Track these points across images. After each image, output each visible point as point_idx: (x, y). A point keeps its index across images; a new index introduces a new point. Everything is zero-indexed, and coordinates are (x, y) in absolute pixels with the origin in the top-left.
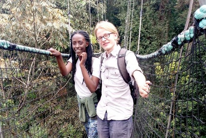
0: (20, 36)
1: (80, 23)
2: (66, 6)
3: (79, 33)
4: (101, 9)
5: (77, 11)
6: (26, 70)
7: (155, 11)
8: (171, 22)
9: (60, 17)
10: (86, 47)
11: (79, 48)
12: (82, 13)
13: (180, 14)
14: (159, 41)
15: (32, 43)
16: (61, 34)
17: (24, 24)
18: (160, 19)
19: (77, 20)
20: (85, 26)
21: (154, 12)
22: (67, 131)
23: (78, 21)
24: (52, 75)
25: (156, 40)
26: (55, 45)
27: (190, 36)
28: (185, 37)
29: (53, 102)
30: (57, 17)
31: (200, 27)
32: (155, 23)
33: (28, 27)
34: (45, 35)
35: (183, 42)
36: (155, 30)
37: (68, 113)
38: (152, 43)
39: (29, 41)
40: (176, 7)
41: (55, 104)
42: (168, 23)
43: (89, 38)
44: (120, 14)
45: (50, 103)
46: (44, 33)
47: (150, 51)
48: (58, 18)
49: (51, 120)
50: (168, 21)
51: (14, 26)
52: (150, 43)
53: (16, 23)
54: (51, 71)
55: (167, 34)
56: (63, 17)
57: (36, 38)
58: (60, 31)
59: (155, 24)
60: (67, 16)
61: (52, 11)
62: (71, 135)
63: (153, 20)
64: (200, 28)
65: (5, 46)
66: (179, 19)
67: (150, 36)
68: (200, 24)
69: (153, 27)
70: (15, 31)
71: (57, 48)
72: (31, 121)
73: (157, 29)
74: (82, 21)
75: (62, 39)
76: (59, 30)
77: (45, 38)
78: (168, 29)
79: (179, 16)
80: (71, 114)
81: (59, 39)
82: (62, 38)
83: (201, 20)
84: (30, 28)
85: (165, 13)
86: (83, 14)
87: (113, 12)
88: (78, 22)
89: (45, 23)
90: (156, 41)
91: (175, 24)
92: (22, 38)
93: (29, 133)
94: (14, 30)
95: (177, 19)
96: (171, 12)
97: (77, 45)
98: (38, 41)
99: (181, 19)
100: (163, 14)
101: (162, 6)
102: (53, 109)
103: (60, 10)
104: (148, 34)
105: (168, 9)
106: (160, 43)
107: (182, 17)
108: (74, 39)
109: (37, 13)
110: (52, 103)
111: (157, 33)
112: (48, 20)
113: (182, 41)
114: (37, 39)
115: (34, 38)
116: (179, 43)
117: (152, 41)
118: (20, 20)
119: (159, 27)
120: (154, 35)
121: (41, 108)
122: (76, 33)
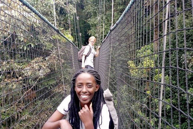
2: (33, 3)
3: (87, 72)
5: (45, 9)
10: (95, 92)
11: (86, 92)
43: (100, 80)
44: (89, 19)
45: (16, 108)
97: (84, 89)
102: (19, 115)
108: (80, 79)
121: (5, 115)
122: (83, 72)
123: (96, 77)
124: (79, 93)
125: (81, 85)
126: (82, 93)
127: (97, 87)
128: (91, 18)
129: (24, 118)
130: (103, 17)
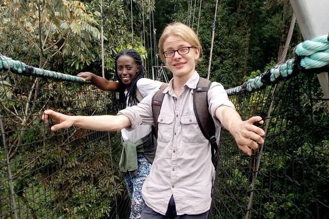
0: (14, 41)
1: (113, 26)
3: (126, 54)
4: (147, 5)
5: (108, 7)
6: (22, 96)
7: (230, 12)
8: (255, 30)
9: (82, 15)
10: (137, 73)
11: (126, 75)
12: (116, 9)
13: (269, 20)
14: (236, 59)
15: (33, 53)
16: (82, 42)
17: (22, 22)
18: (238, 25)
19: (107, 20)
20: (119, 31)
21: (229, 14)
22: (87, 196)
23: (110, 22)
24: (64, 105)
25: (230, 57)
26: (71, 59)
27: (287, 72)
28: (280, 73)
29: (64, 149)
30: (76, 15)
31: (302, 65)
32: (230, 31)
33: (28, 27)
34: (55, 41)
35: (278, 78)
36: (229, 42)
37: (89, 167)
38: (225, 62)
39: (29, 50)
40: (263, 8)
41: (68, 152)
42: (249, 33)
44: (175, 14)
45: (60, 150)
46: (54, 38)
47: (220, 74)
48: (78, 15)
49: (60, 177)
50: (250, 30)
51: (6, 25)
52: (221, 62)
53: (10, 20)
54: (64, 100)
55: (247, 49)
56: (85, 14)
57: (41, 47)
58: (81, 38)
59: (230, 33)
60: (91, 13)
61: (69, 5)
62: (93, 202)
63: (228, 26)
64: (302, 67)
65: (20, 70)
66: (266, 26)
67: (222, 50)
68: (302, 61)
69: (226, 37)
70: (8, 33)
71: (75, 63)
72: (28, 177)
73: (233, 41)
74: (116, 21)
75: (85, 50)
76: (79, 35)
77: (56, 47)
78: (249, 41)
79: (267, 23)
80: (93, 170)
81: (80, 49)
82: (83, 48)
83: (304, 57)
84: (32, 29)
85: (246, 17)
86: (117, 11)
87: (164, 9)
88: (109, 24)
89: (57, 23)
90: (230, 59)
91: (260, 34)
92: (18, 44)
93: (23, 197)
94: (6, 32)
95: (264, 26)
96: (256, 15)
98: (44, 50)
99: (270, 27)
100: (243, 18)
101: (241, 5)
102: (65, 160)
103: (81, 4)
104: (219, 48)
105: (250, 10)
106: (236, 62)
107: (272, 25)
108: (120, 62)
109: (45, 7)
110: (64, 151)
111: (233, 47)
112: (63, 19)
113: (276, 77)
114: (43, 48)
115: (37, 46)
116: (272, 80)
117: (225, 59)
118: (17, 16)
119: (235, 38)
120: (228, 50)
121: (45, 159)
122: (122, 54)
123: (135, 58)
124: (121, 75)
125: (122, 67)
126: (123, 76)
127: (138, 68)
128: (177, 13)
129: (70, 165)
130: (198, 13)
